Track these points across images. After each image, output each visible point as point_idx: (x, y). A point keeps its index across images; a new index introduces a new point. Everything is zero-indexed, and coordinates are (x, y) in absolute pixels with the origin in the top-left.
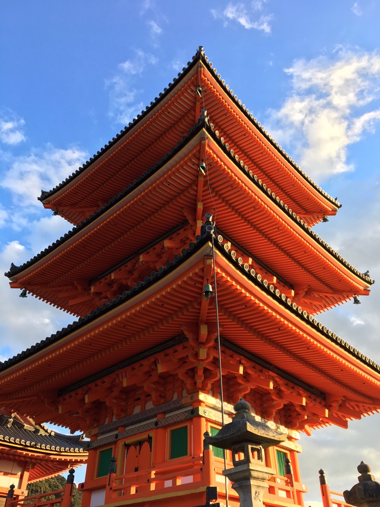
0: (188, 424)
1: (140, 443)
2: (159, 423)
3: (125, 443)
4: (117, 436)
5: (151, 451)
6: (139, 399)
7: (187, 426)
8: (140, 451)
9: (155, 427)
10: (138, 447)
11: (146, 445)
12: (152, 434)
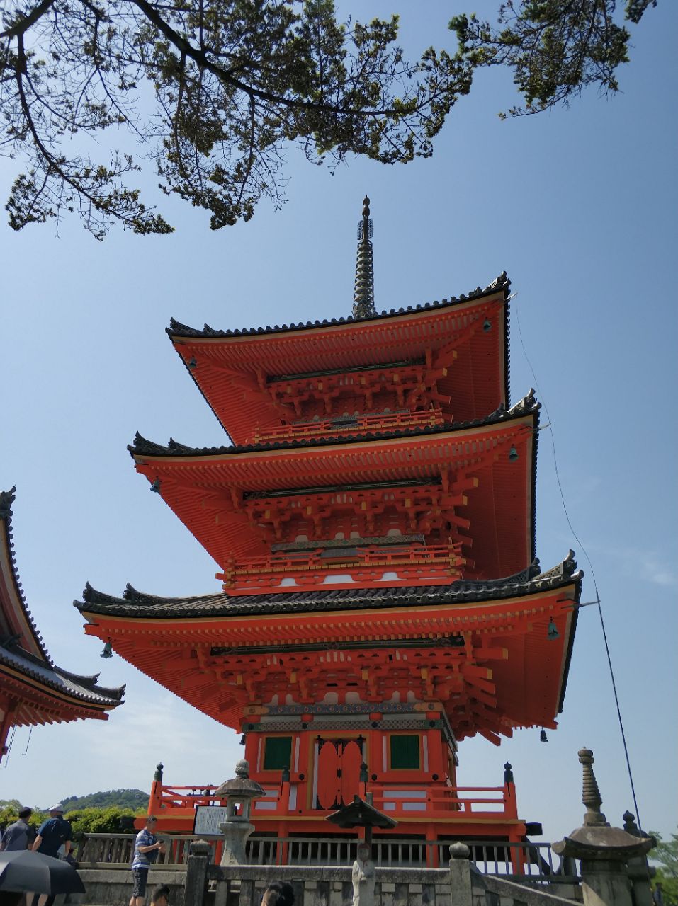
0: (419, 734)
1: (344, 742)
2: (379, 725)
3: (319, 736)
4: (305, 726)
5: (362, 753)
6: (335, 685)
7: (417, 736)
8: (343, 750)
9: (371, 727)
10: (340, 746)
11: (352, 746)
12: (365, 735)
